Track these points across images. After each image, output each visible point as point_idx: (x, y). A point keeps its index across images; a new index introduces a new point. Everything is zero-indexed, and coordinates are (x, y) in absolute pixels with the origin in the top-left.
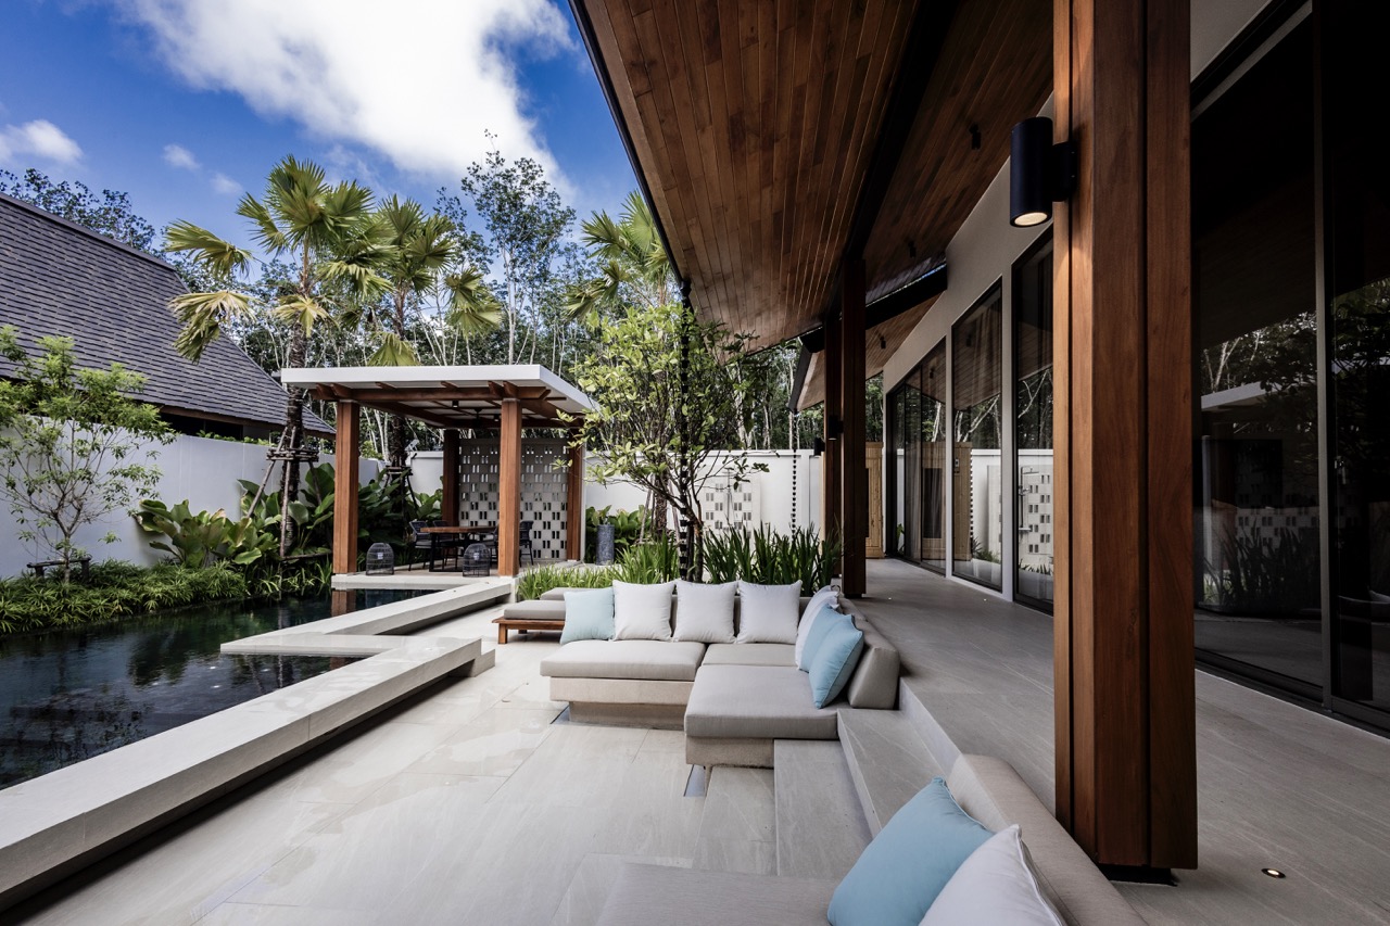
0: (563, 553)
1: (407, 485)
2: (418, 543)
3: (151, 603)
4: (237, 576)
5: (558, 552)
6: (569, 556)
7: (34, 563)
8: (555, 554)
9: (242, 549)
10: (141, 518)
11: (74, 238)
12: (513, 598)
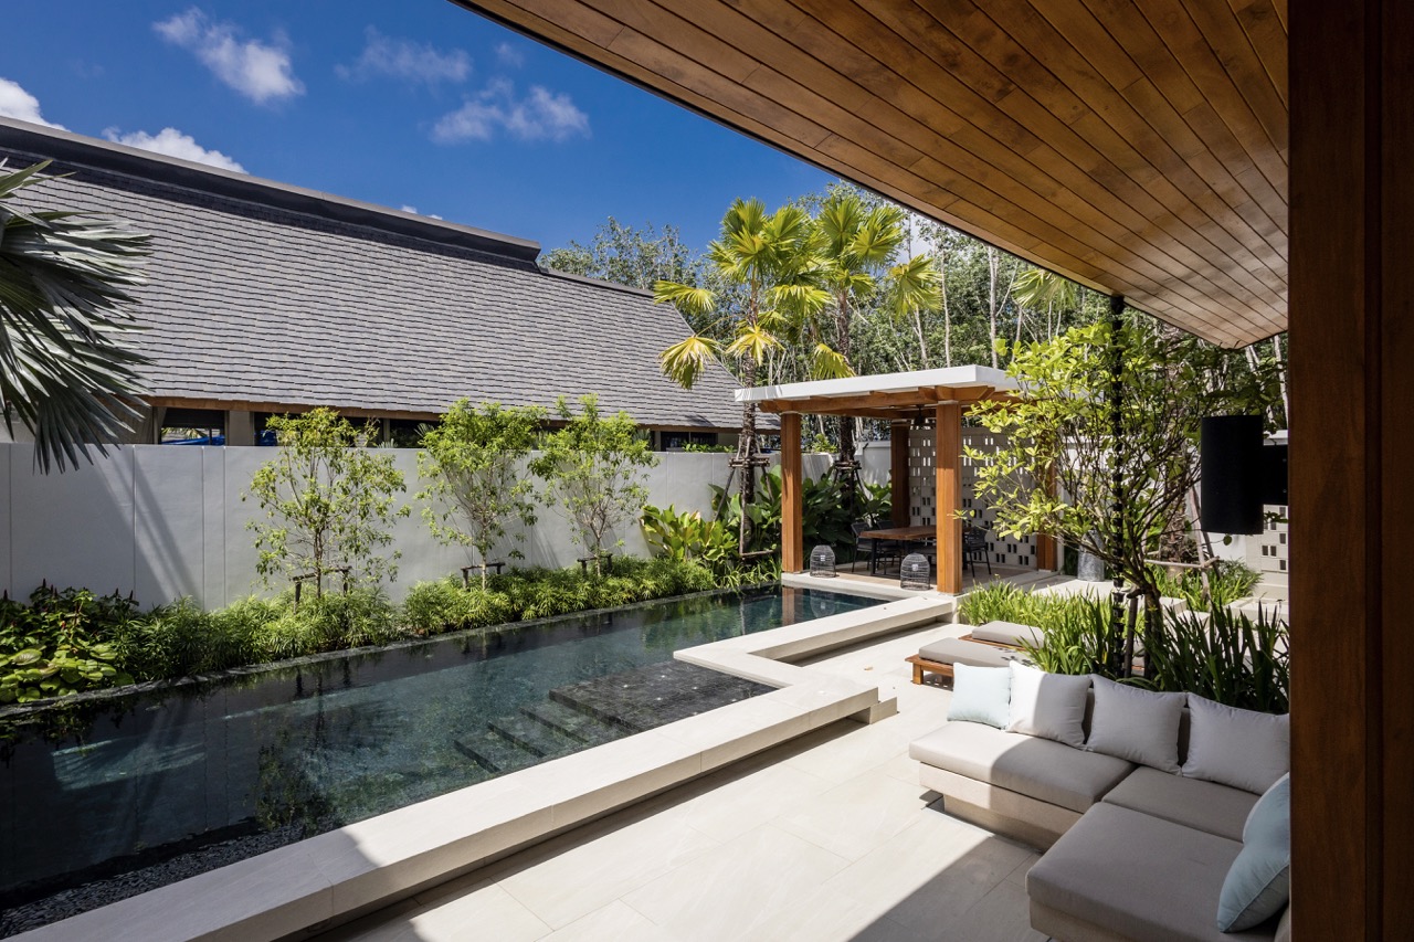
0: (1032, 559)
1: (856, 479)
2: (860, 546)
3: (647, 592)
4: (705, 572)
5: (1027, 558)
6: (1041, 565)
7: (581, 558)
8: (1023, 560)
9: (709, 548)
10: (643, 521)
11: (608, 294)
12: (955, 618)
